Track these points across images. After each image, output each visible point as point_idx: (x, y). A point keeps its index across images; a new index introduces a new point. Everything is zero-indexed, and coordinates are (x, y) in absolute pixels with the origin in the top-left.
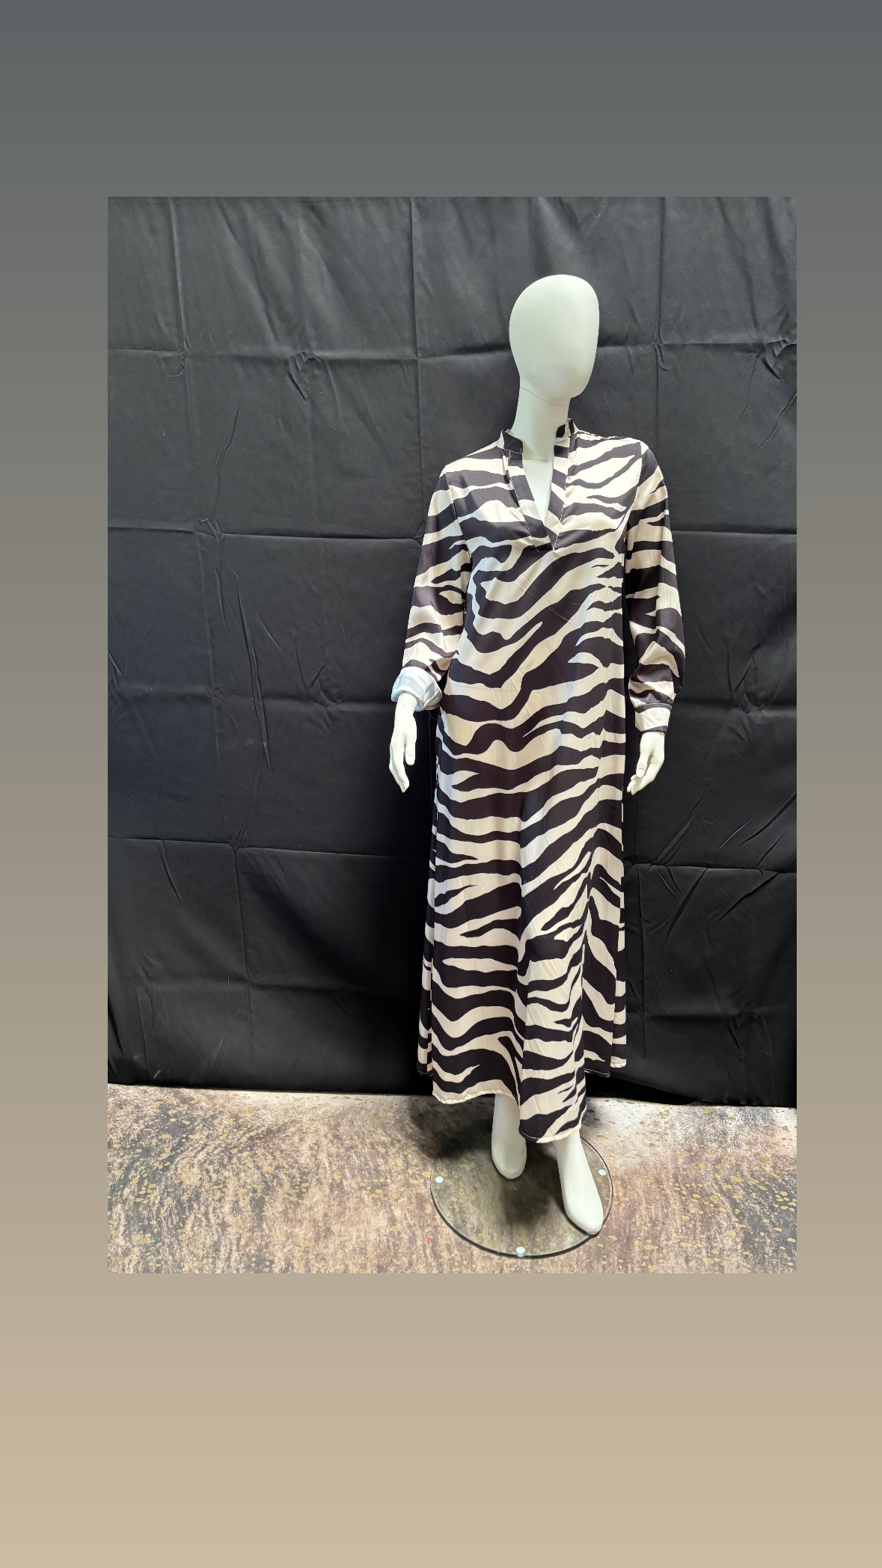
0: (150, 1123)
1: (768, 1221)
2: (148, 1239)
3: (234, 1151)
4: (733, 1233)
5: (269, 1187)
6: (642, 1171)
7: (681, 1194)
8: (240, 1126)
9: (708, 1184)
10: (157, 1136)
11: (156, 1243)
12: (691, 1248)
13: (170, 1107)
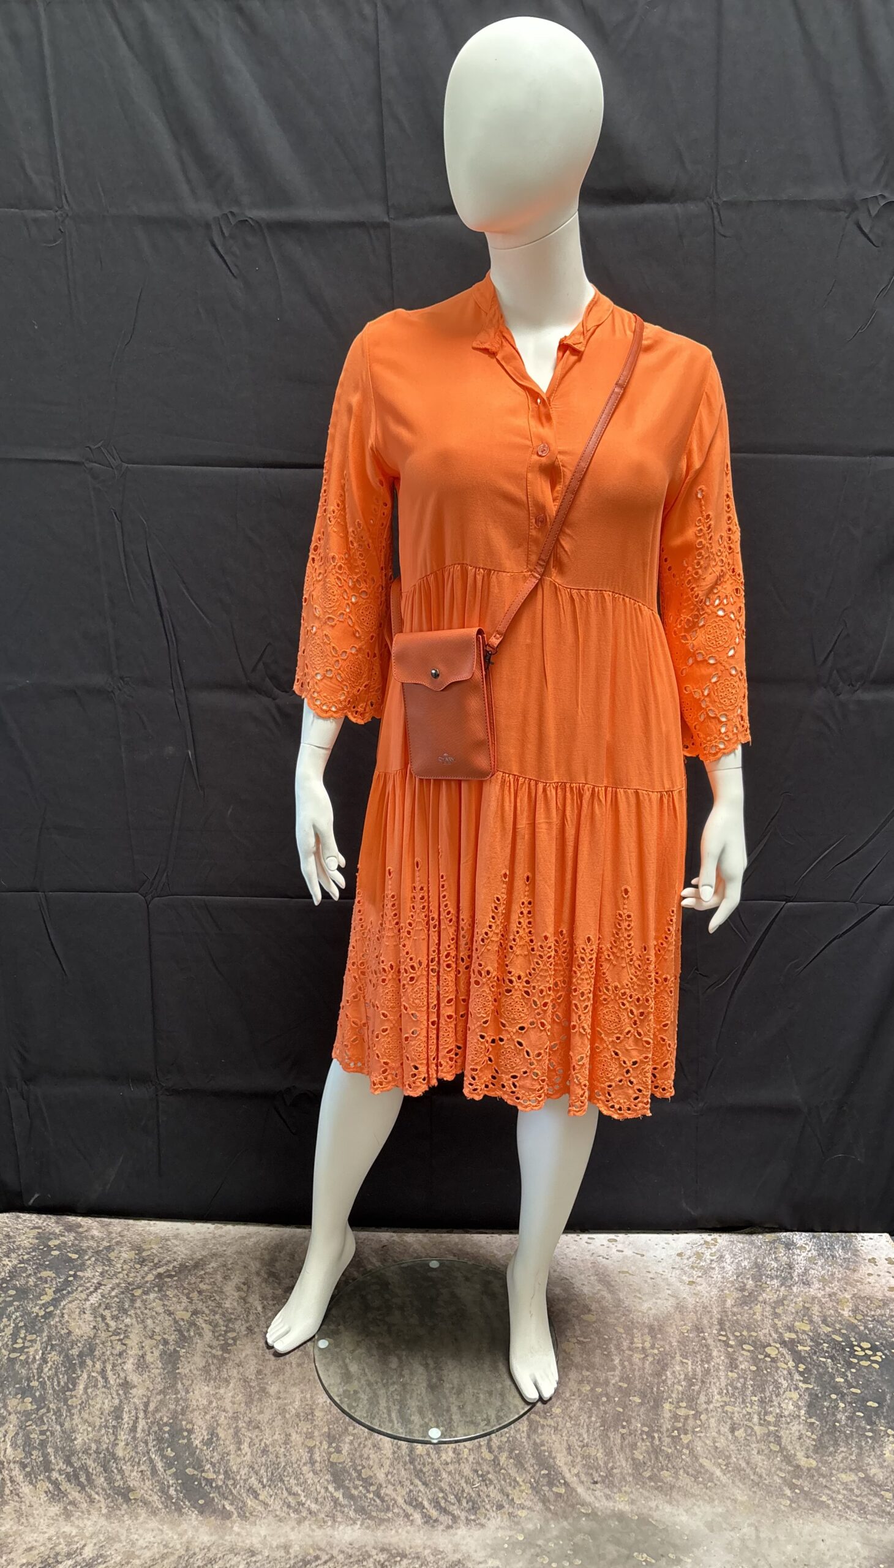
0: (26, 1257)
1: (842, 1380)
2: (28, 1404)
3: (138, 1292)
4: (795, 1395)
5: (184, 1336)
6: (677, 1316)
7: (726, 1344)
8: (144, 1260)
9: (764, 1333)
10: (35, 1273)
11: (38, 1410)
12: (739, 1413)
13: (51, 1236)
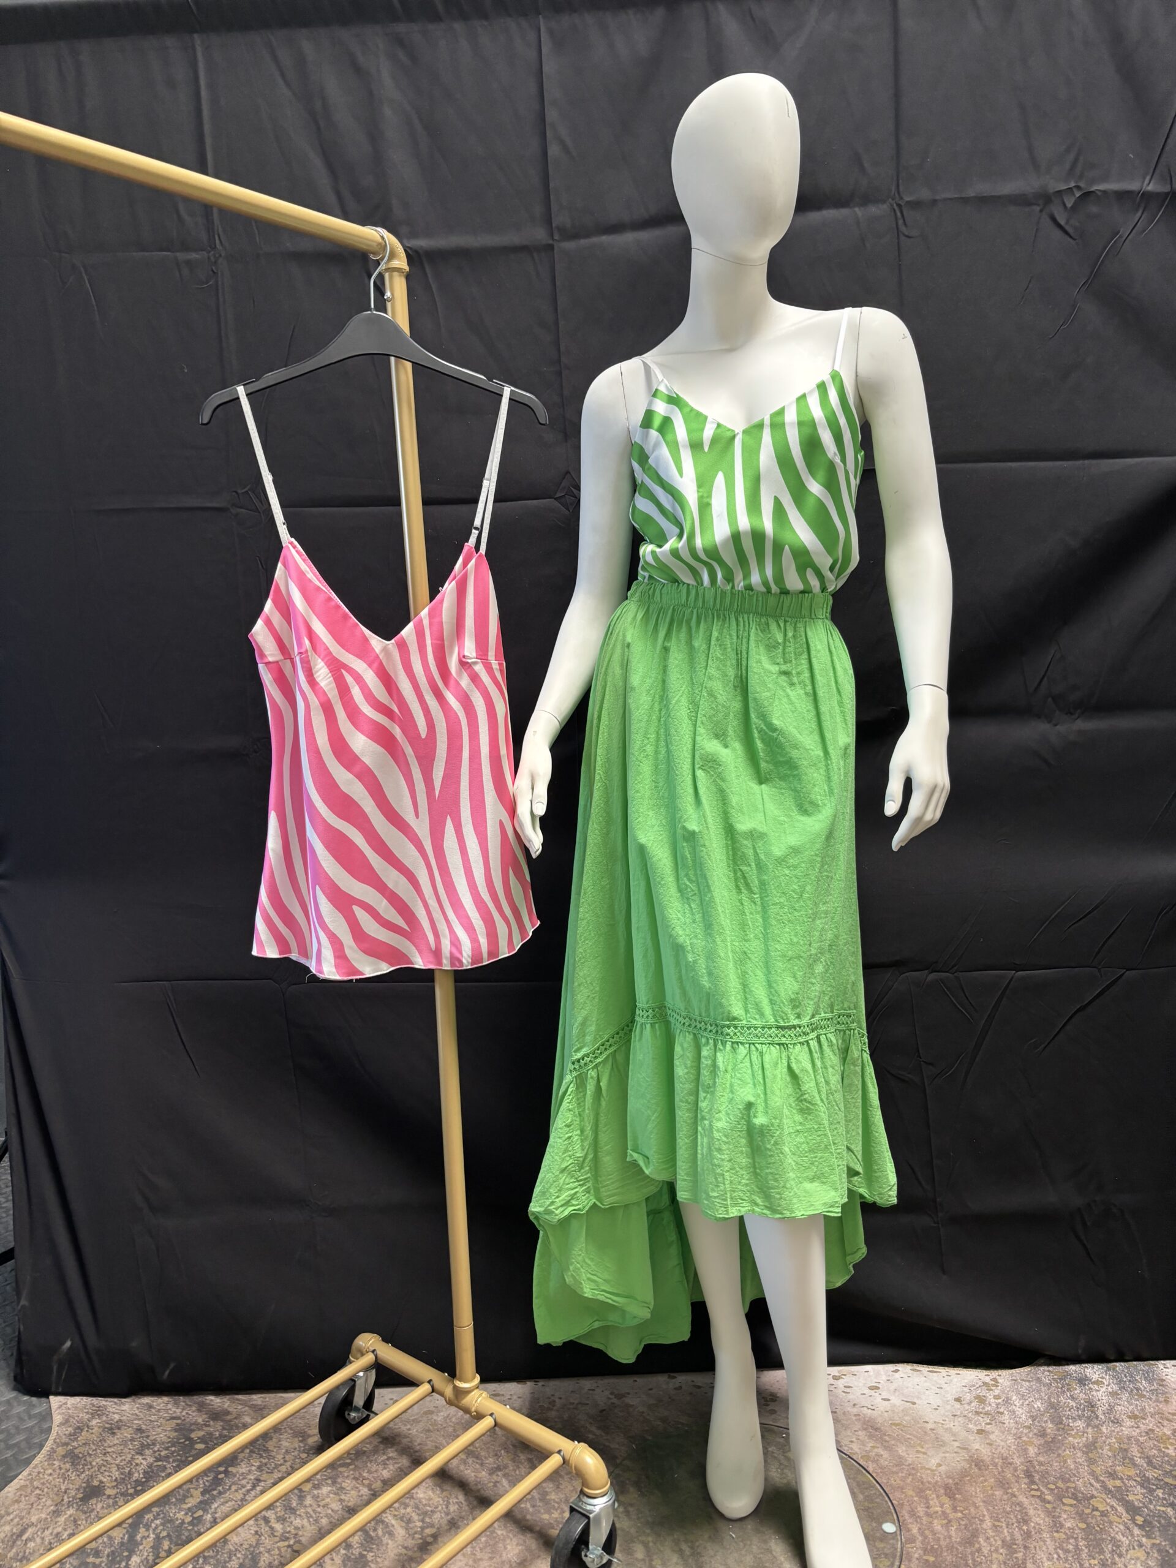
13: (192, 1427)
